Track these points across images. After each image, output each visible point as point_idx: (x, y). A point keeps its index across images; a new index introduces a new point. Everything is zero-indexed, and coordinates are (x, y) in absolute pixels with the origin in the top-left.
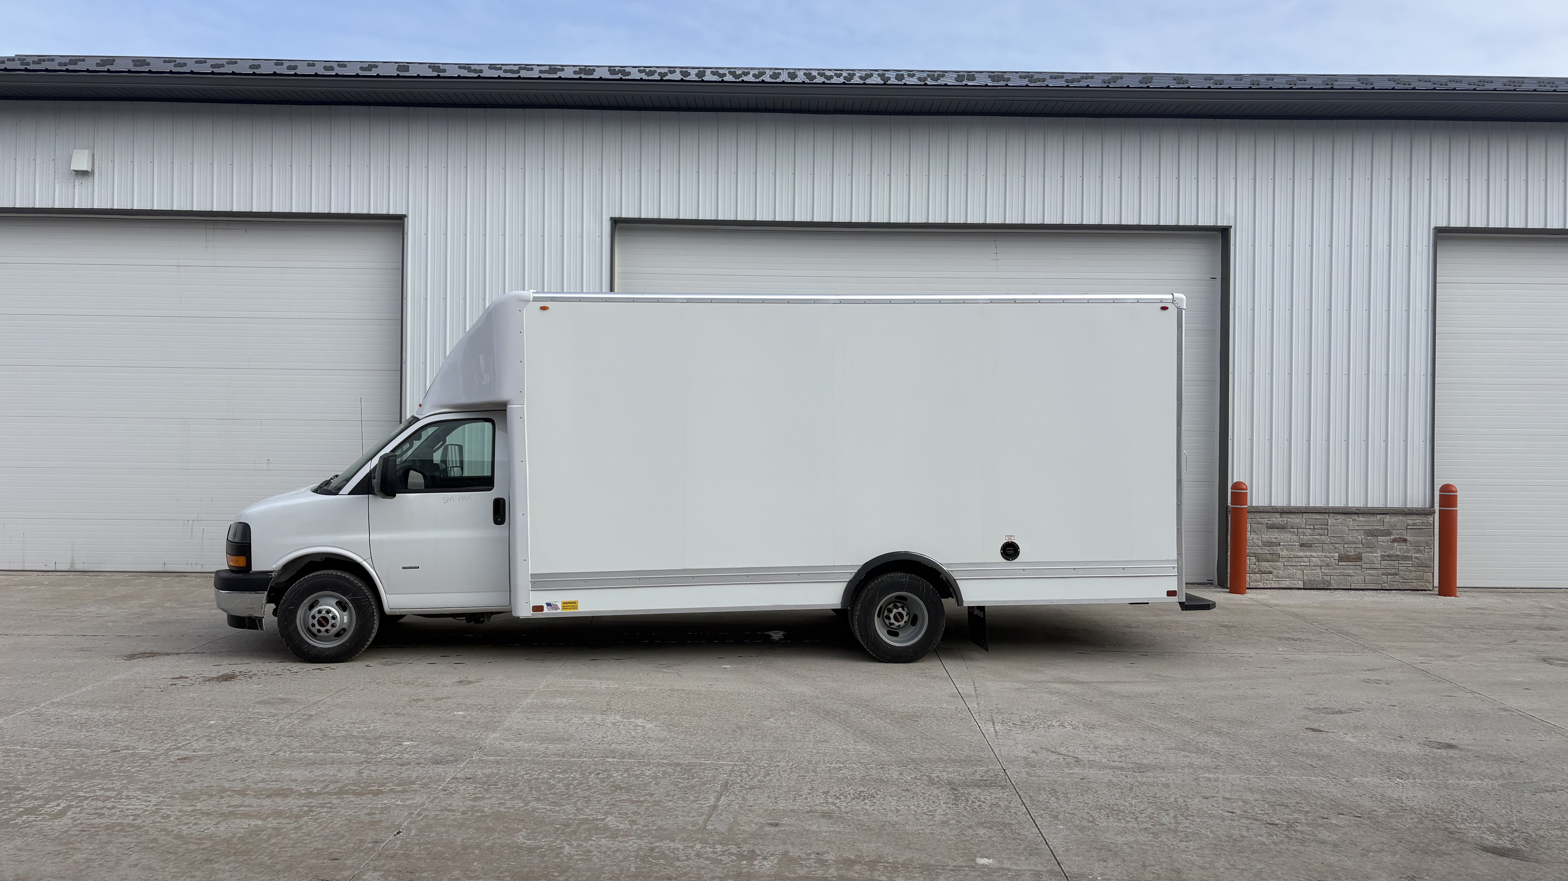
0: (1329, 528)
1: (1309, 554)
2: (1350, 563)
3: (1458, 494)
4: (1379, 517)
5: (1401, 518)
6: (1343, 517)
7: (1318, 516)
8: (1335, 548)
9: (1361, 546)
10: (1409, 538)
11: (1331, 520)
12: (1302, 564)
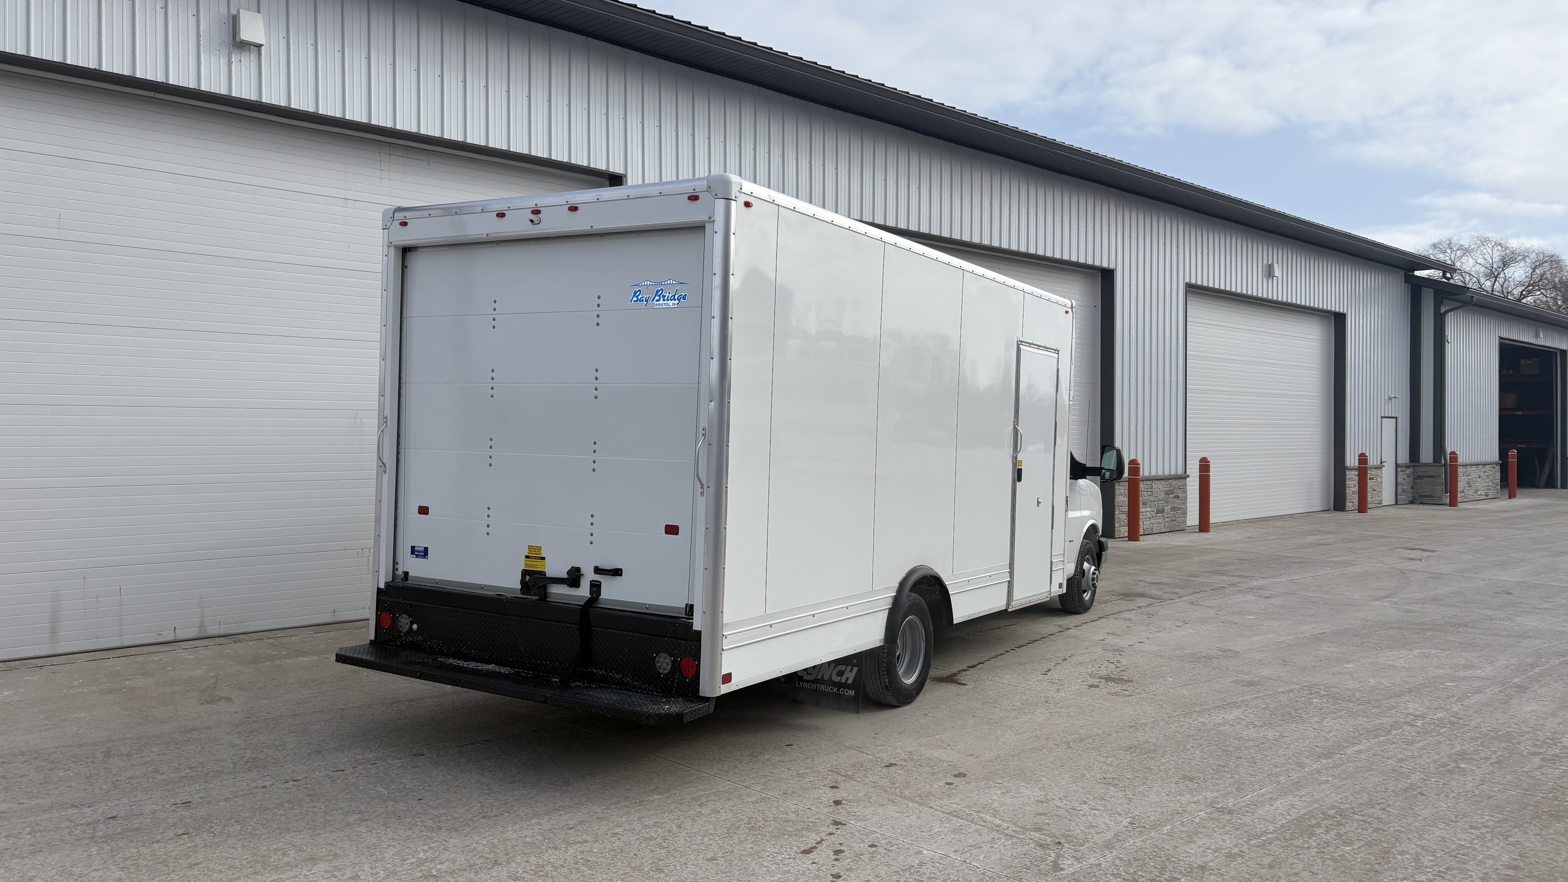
0: (1154, 490)
1: (1146, 509)
2: (1160, 515)
3: (1210, 463)
4: (1170, 481)
5: (1177, 481)
6: (1157, 482)
7: (1149, 482)
8: (1155, 504)
9: (1163, 502)
10: (1180, 495)
11: (1156, 484)
12: (1144, 517)
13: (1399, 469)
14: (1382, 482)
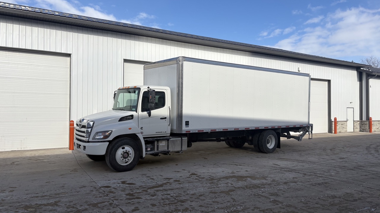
13: (354, 122)
14: (347, 126)
